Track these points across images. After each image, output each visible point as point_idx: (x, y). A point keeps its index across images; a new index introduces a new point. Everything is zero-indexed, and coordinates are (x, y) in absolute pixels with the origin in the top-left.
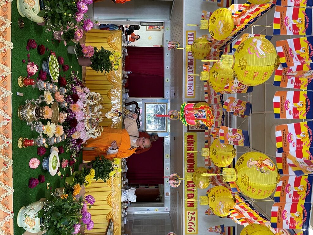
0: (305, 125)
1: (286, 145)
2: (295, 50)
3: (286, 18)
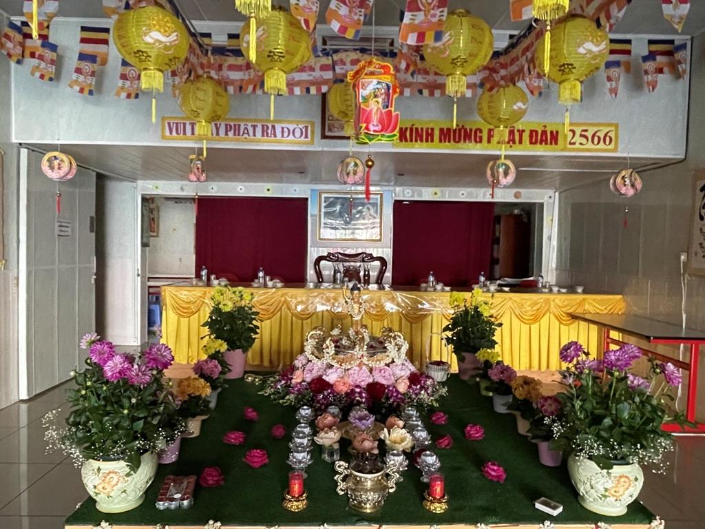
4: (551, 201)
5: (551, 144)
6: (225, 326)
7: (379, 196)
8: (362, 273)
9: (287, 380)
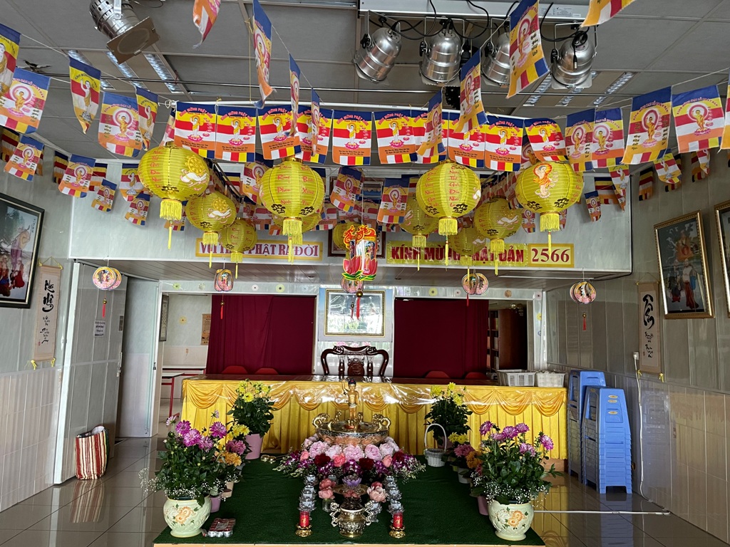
0: (380, 124)
1: (406, 149)
2: (276, 132)
3: (231, 143)
4: (540, 299)
5: (517, 261)
6: (247, 414)
7: (381, 295)
8: (366, 365)
9: (296, 458)
